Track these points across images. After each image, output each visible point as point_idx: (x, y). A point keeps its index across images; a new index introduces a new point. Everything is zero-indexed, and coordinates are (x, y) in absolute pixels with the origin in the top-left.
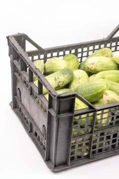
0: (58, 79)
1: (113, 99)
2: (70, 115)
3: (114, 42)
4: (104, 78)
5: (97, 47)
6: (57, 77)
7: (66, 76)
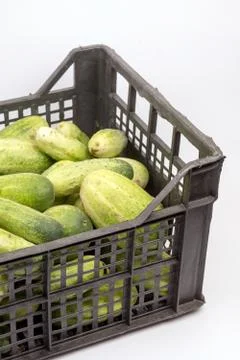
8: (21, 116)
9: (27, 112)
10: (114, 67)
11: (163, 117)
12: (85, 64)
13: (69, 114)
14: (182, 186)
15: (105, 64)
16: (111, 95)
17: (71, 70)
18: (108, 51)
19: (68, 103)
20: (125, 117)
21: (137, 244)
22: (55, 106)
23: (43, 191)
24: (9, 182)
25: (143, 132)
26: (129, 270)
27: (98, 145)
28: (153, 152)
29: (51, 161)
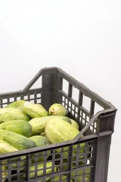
1: (3, 149)
3: (32, 94)
4: (4, 129)
5: (12, 99)
8: (15, 100)
9: (19, 99)
10: (62, 76)
11: (86, 96)
12: (47, 76)
13: (39, 101)
14: (96, 129)
15: (57, 76)
16: (60, 91)
17: (40, 79)
19: (39, 95)
20: (67, 100)
21: (74, 155)
22: (32, 97)
24: (9, 124)
25: (76, 105)
26: (69, 169)
27: (54, 110)
28: (81, 115)
29: (30, 118)
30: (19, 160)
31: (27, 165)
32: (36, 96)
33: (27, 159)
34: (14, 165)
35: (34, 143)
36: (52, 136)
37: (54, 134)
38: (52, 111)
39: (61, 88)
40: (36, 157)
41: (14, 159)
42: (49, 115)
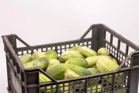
0: (36, 64)
1: (71, 75)
2: (36, 85)
3: (85, 42)
4: (70, 63)
5: (72, 45)
6: (35, 63)
7: (42, 63)
8: (74, 46)
9: (76, 45)
10: (105, 30)
11: (123, 42)
12: (95, 30)
13: (90, 46)
15: (102, 30)
16: (104, 40)
17: (91, 32)
18: (103, 25)
19: (90, 43)
20: (109, 46)
21: (115, 80)
22: (85, 43)
23: (84, 63)
25: (115, 49)
26: (113, 90)
27: (101, 51)
28: (119, 55)
29: (85, 57)
30: (81, 82)
31: (86, 86)
32: (88, 43)
33: (86, 82)
34: (78, 86)
35: (90, 72)
36: (101, 68)
37: (103, 67)
38: (100, 53)
39: (105, 38)
40: (92, 81)
41: (78, 81)
42: (98, 55)
